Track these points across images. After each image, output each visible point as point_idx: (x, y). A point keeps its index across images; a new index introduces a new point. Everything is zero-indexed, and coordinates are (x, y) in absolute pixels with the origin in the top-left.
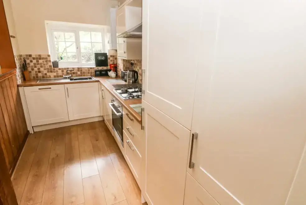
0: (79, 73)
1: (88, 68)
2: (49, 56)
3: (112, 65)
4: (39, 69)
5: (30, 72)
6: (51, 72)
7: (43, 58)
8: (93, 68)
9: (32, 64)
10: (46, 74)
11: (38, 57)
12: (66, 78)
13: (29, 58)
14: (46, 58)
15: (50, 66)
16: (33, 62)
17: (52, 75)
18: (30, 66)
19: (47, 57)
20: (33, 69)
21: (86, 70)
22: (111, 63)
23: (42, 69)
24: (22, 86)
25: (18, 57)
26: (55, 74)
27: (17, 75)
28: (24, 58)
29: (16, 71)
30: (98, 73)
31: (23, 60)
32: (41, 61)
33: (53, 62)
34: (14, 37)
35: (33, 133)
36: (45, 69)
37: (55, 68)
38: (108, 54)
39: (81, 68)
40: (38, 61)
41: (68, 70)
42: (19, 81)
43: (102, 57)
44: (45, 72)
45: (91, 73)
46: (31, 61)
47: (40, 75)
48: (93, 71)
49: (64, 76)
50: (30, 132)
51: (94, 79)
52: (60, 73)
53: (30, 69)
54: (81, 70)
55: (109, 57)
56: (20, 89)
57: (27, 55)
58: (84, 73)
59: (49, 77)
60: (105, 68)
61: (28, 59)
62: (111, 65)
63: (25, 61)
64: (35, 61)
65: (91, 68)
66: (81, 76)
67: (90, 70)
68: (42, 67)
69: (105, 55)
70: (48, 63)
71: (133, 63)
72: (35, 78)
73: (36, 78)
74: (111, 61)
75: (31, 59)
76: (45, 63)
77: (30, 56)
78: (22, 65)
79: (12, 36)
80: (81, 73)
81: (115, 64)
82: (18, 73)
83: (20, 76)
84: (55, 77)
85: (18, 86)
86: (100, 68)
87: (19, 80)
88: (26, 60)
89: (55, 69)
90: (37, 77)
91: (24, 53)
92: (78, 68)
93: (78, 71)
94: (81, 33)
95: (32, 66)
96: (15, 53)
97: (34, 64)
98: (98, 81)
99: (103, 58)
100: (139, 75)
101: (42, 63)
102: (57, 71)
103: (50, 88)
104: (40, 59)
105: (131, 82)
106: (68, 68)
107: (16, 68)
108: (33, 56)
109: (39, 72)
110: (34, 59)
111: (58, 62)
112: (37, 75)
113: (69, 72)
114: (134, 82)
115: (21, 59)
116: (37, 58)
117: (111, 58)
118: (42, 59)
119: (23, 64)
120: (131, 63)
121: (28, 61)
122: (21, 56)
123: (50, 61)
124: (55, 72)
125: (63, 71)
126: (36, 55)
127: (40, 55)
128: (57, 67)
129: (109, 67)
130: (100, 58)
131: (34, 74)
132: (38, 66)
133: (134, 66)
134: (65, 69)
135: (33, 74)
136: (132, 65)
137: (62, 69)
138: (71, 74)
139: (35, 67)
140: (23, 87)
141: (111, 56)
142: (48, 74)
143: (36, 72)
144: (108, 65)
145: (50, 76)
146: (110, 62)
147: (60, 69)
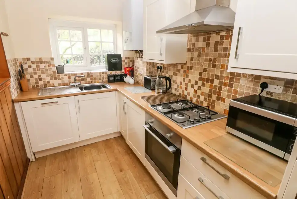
0: (89, 79)
1: (100, 73)
2: (52, 59)
3: (128, 69)
4: (40, 76)
5: (29, 80)
6: (55, 79)
7: (45, 62)
8: (106, 73)
9: (30, 70)
10: (48, 82)
11: (38, 60)
12: (74, 86)
13: (27, 61)
14: (49, 62)
15: (54, 72)
16: (32, 67)
17: (56, 82)
18: (28, 73)
19: (50, 60)
20: (32, 77)
21: (97, 76)
22: (126, 66)
23: (43, 76)
24: (18, 102)
25: (12, 61)
26: (60, 81)
27: (11, 86)
28: (20, 63)
29: (10, 81)
30: (112, 78)
31: (18, 64)
32: (42, 66)
33: (57, 67)
34: (6, 35)
35: (34, 160)
36: (47, 76)
37: (60, 74)
38: (122, 56)
39: (91, 73)
40: (38, 66)
41: (76, 77)
42: (15, 95)
43: (115, 60)
44: (48, 79)
45: (103, 78)
46: (30, 67)
47: (41, 83)
48: (105, 76)
49: (72, 84)
50: (31, 160)
51: (110, 87)
52: (66, 80)
53: (28, 76)
54: (92, 76)
55: (123, 59)
56: (16, 105)
57: (24, 59)
58: (95, 79)
59: (53, 86)
60: (119, 72)
61: (26, 64)
62: (125, 69)
63: (22, 66)
64: (34, 66)
65: (103, 73)
66: (91, 83)
67: (102, 75)
68: (43, 73)
69: (119, 57)
70: (51, 69)
71: (161, 67)
72: (35, 87)
73: (37, 88)
74: (126, 63)
75: (29, 63)
76: (47, 68)
77: (28, 59)
78: (18, 73)
79: (4, 33)
80: (91, 79)
81: (130, 68)
82: (13, 83)
83: (15, 87)
84: (60, 85)
85: (13, 102)
86: (114, 73)
87: (14, 93)
88: (23, 64)
89: (59, 76)
90: (38, 86)
91: (20, 56)
92: (88, 74)
93: (88, 76)
94: (90, 31)
95: (31, 73)
96: (8, 57)
97: (34, 69)
98: (116, 90)
99: (117, 61)
100: (172, 82)
101: (43, 69)
102: (62, 78)
103: (57, 102)
104: (41, 63)
105: (161, 91)
106: (76, 74)
107: (10, 77)
108: (32, 60)
109: (40, 79)
110: (33, 63)
111: (63, 67)
112: (37, 83)
113: (77, 78)
114: (165, 91)
115: (16, 64)
116: (37, 62)
117: (126, 61)
118: (44, 64)
119: (20, 71)
120: (158, 67)
121: (25, 67)
122: (16, 60)
123: (53, 66)
124: (60, 79)
125: (69, 78)
126: (35, 58)
127: (40, 59)
128: (62, 73)
129: (123, 71)
130: (113, 60)
131: (34, 82)
132: (39, 73)
133: (162, 70)
134: (72, 75)
135: (32, 82)
136: (159, 70)
137: (69, 74)
138: (79, 80)
139: (35, 73)
140: (20, 103)
141: (126, 58)
142: (51, 82)
143: (36, 79)
144: (123, 69)
145: (54, 84)
146: (124, 65)
147: (66, 75)
